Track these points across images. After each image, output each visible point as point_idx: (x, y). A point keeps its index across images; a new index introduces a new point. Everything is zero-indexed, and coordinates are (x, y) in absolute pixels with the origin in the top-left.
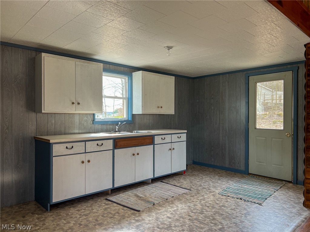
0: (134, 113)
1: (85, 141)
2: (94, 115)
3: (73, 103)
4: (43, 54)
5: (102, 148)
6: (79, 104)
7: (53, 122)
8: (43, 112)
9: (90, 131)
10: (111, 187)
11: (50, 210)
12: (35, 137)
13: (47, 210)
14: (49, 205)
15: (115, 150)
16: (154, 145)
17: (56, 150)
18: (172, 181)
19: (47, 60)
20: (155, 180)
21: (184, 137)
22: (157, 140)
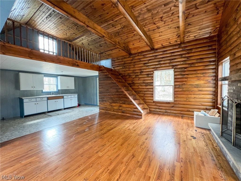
0: (59, 89)
1: (36, 98)
2: (42, 90)
3: (32, 87)
4: (20, 73)
5: (42, 100)
6: (34, 87)
7: (26, 93)
8: (21, 90)
9: (37, 95)
10: (47, 111)
11: (24, 117)
12: (19, 98)
13: (23, 118)
14: (24, 116)
15: (48, 101)
16: (64, 99)
17: (25, 101)
18: (72, 109)
19: (21, 75)
20: (65, 109)
21: (76, 96)
22: (65, 97)
